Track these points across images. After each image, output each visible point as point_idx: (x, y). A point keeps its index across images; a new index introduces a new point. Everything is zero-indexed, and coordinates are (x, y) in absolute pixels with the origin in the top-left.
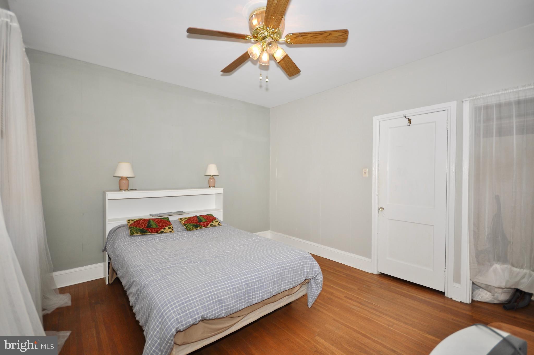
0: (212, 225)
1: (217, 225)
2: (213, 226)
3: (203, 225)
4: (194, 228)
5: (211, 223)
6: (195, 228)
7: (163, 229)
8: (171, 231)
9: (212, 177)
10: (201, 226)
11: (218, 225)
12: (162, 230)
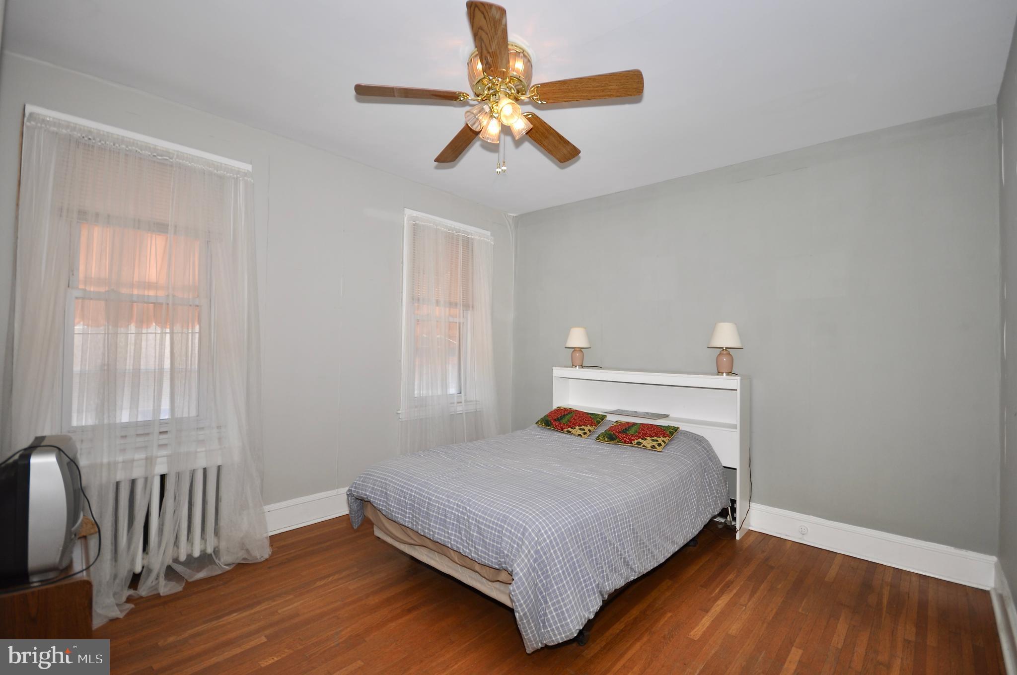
0: (639, 443)
1: (649, 446)
2: (641, 446)
3: (623, 438)
4: (606, 439)
5: (640, 440)
6: (609, 440)
7: (572, 428)
8: (580, 435)
9: (725, 351)
10: (618, 440)
11: (652, 447)
12: (570, 429)
